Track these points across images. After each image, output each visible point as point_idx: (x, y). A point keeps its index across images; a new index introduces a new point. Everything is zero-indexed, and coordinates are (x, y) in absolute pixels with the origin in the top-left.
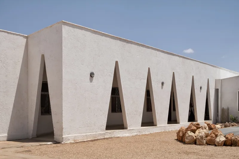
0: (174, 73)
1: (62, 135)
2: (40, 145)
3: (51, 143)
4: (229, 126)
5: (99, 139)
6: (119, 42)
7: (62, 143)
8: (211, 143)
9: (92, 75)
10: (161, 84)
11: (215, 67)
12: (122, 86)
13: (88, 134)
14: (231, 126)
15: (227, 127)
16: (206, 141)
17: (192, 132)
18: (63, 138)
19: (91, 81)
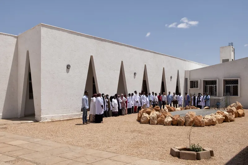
0: (145, 65)
1: (40, 115)
2: (21, 123)
3: (32, 121)
4: (189, 109)
5: (74, 119)
6: (94, 40)
7: (41, 122)
8: (161, 123)
9: (68, 67)
10: (134, 74)
11: (185, 61)
12: (97, 76)
13: (64, 114)
14: (191, 108)
15: (187, 109)
16: (157, 121)
17: (147, 114)
18: (41, 118)
19: (68, 72)
